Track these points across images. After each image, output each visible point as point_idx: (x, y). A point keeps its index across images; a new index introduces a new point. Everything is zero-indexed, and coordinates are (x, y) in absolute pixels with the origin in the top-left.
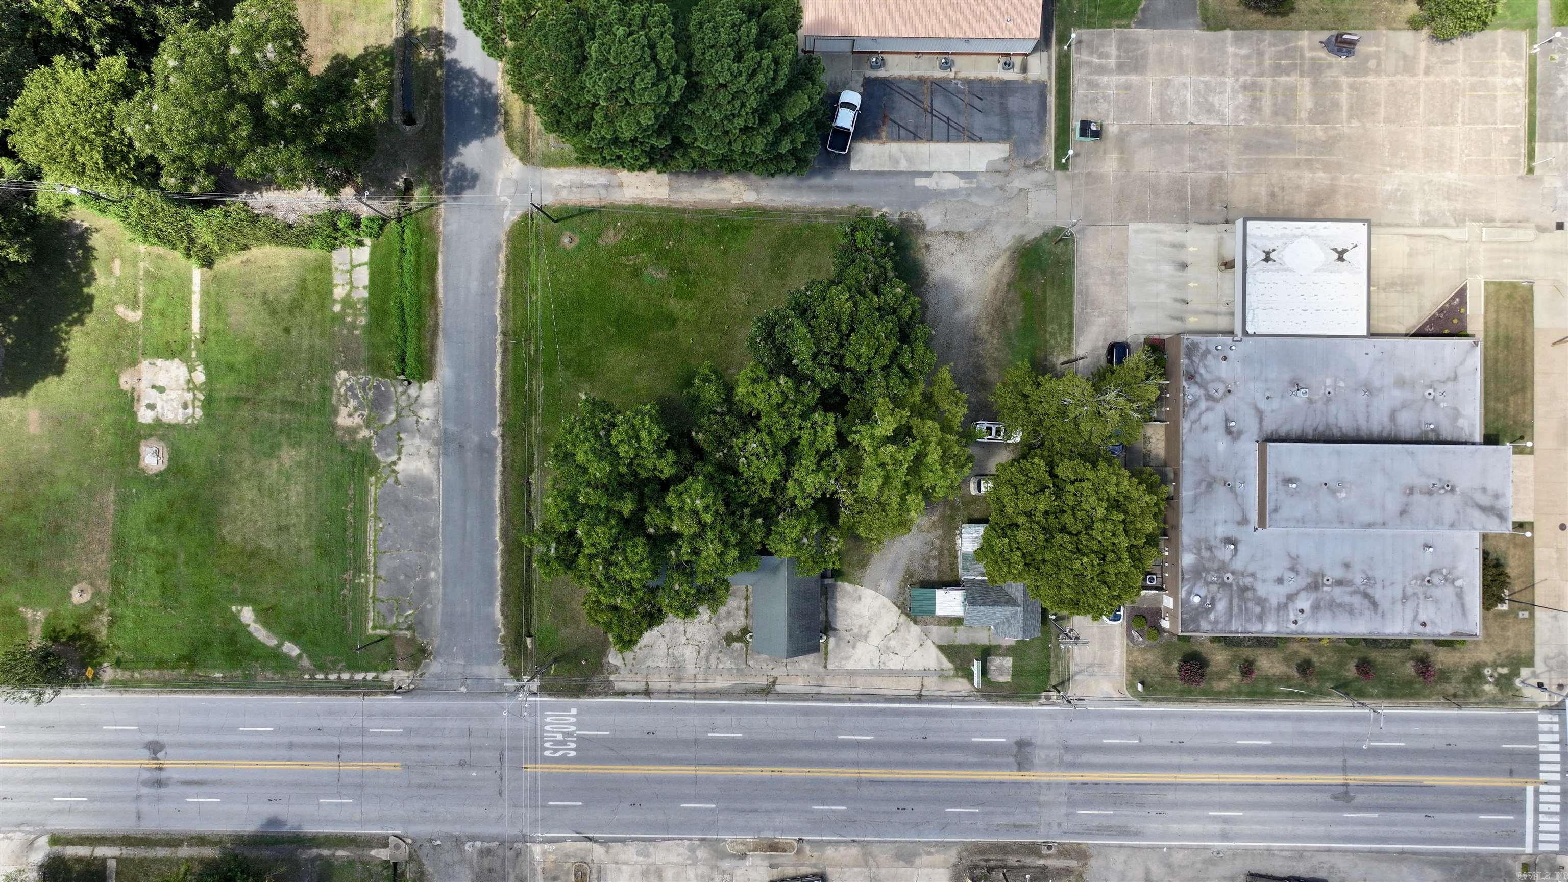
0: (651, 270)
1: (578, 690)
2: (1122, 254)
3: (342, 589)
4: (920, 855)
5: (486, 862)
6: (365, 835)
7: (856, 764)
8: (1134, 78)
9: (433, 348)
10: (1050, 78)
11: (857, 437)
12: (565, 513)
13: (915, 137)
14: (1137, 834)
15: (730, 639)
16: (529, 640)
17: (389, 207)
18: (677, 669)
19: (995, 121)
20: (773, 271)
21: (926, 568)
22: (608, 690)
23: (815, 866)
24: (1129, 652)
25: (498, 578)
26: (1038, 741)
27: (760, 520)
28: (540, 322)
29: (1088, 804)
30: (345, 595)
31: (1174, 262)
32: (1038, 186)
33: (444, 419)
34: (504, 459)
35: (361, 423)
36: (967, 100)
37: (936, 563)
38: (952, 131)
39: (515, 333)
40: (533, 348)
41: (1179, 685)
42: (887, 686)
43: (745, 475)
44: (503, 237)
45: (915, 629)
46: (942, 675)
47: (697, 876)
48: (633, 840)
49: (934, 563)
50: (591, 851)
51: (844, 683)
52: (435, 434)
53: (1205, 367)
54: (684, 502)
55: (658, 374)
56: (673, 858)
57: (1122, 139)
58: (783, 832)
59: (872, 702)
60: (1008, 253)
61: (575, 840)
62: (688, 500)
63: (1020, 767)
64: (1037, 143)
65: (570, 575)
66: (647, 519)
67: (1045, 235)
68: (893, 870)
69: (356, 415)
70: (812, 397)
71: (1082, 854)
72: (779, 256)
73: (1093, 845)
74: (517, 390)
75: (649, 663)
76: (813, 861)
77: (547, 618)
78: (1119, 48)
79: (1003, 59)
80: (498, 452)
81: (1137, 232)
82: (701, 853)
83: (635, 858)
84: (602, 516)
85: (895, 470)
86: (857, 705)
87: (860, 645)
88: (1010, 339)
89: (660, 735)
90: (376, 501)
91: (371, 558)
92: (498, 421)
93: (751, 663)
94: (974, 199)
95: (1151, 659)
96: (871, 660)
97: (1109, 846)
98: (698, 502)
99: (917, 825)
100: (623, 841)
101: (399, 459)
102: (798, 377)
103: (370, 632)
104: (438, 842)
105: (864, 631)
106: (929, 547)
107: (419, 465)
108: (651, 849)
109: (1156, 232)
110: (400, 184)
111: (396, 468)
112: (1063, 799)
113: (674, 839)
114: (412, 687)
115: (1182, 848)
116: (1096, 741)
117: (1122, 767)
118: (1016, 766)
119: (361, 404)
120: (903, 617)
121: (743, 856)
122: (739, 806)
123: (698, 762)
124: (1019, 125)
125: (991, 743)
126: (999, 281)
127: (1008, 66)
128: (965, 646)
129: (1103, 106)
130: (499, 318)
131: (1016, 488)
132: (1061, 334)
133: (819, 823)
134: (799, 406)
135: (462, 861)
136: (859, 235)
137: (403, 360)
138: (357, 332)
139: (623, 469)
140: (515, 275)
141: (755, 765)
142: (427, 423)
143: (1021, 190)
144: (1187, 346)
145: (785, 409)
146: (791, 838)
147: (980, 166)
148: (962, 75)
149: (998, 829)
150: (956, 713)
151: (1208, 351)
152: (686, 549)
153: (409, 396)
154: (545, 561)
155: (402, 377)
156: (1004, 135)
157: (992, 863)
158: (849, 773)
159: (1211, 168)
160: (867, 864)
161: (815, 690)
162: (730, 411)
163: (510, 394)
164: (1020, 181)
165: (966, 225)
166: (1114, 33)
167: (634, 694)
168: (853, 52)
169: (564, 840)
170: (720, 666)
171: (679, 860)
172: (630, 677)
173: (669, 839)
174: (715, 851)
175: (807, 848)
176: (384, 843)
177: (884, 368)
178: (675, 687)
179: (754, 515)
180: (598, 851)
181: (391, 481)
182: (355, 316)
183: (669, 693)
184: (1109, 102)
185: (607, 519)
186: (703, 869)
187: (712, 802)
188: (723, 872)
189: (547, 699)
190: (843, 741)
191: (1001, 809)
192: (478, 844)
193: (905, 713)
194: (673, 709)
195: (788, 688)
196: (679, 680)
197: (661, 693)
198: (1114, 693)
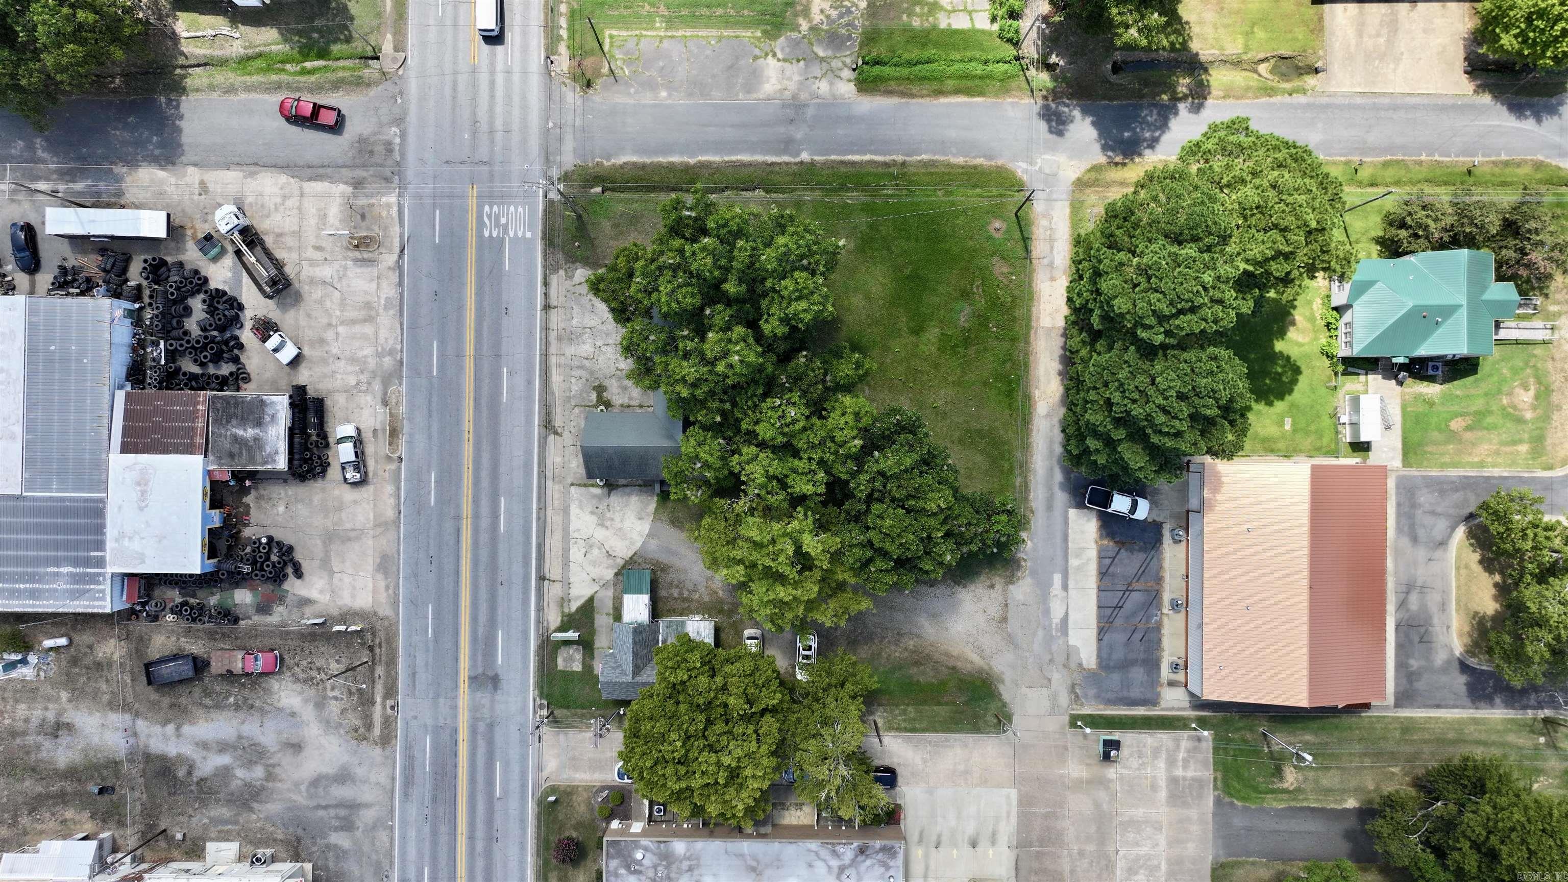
0: (968, 310)
1: (549, 239)
2: (986, 781)
3: (649, 4)
4: (386, 578)
5: (380, 149)
6: (406, 29)
7: (476, 516)
8: (1163, 794)
9: (889, 93)
10: (1163, 709)
11: (801, 516)
12: (725, 225)
13: (1103, 574)
14: (406, 795)
15: (600, 389)
16: (598, 190)
17: (1030, 50)
18: (571, 337)
19: (1119, 654)
20: (967, 432)
21: (671, 584)
22: (549, 268)
23: (375, 474)
24: (587, 788)
25: (661, 159)
26: (499, 697)
27: (718, 419)
28: (915, 199)
29: (435, 747)
30: (643, 7)
31: (978, 834)
32: (1054, 698)
33: (819, 105)
34: (780, 164)
35: (815, 22)
36: (1140, 626)
37: (676, 595)
38: (1109, 611)
39: (904, 174)
40: (890, 192)
41: (554, 839)
42: (553, 546)
43: (763, 405)
44: (1000, 162)
45: (609, 574)
46: (563, 601)
47: (366, 357)
48: (401, 294)
49: (675, 593)
50: (390, 251)
51: (556, 503)
52: (804, 96)
53: (873, 865)
54: (737, 343)
55: (864, 317)
56: (383, 333)
57: (1103, 782)
58: (409, 442)
59: (538, 531)
60: (986, 667)
61: (401, 236)
62: (738, 348)
63: (473, 679)
64: (1098, 697)
65: (663, 231)
66: (720, 307)
67: (1004, 705)
68: (370, 552)
69: (822, 17)
70: (841, 471)
71: (386, 740)
72: (983, 438)
73: (395, 751)
74: (847, 177)
75: (576, 309)
76: (380, 473)
77: (620, 208)
78: (1194, 779)
79: (1181, 662)
80: (786, 159)
81: (1008, 797)
82: (388, 361)
83: (383, 296)
84: (723, 262)
85: (768, 554)
86: (534, 516)
87: (593, 519)
88: (900, 669)
89: (505, 321)
90: (736, 37)
91: (680, 33)
92: (816, 158)
93: (577, 410)
94: (1040, 633)
95: (581, 809)
96: (578, 530)
97: (394, 768)
98: (737, 358)
99: (416, 575)
100: (400, 284)
101: (779, 60)
102: (861, 457)
103: (607, 33)
104: (399, 101)
105: (608, 523)
106: (691, 587)
107: (773, 80)
108: (392, 312)
109: (1008, 816)
110: (1054, 59)
111: (770, 57)
112: (441, 722)
113: (402, 334)
114: (553, 74)
115: (392, 839)
116: (498, 754)
117: (472, 780)
118: (473, 674)
119: (834, 21)
120: (621, 562)
121: (385, 403)
122: (435, 399)
123: (478, 358)
124: (1116, 677)
125: (497, 650)
126: (958, 658)
127: (1175, 667)
128: (593, 623)
129: (1134, 763)
130: (919, 158)
131: (750, 675)
132: (905, 720)
133: (418, 478)
134: (832, 457)
135: (381, 125)
136: (1004, 518)
137: (877, 63)
138: (905, 17)
139: (769, 283)
140: (962, 174)
141: (475, 415)
142: (815, 87)
143: (1050, 680)
144: (893, 847)
145: (829, 444)
146: (403, 450)
147: (1075, 639)
148: (1166, 621)
149: (411, 656)
150: (526, 616)
151: (888, 867)
152: (690, 345)
153: (841, 69)
154: (677, 205)
155: (860, 63)
156: (1105, 663)
157: (377, 651)
158: (467, 508)
159: (1072, 872)
160: (377, 525)
161: (549, 474)
162: (827, 389)
163: (843, 169)
164: (1059, 679)
165: (1013, 625)
166: (1208, 774)
167: (546, 294)
168: (1188, 512)
169: (402, 224)
170: (573, 380)
171: (382, 340)
172: (563, 291)
173: (402, 329)
174: (390, 375)
175: (393, 466)
176: (399, 47)
177: (870, 543)
178: (553, 336)
179: (723, 413)
180: (390, 259)
181: (757, 52)
182: (921, 16)
183: (546, 329)
184: (1139, 769)
185: (720, 267)
186: (372, 363)
187: (439, 371)
188: (369, 384)
189: (541, 208)
190: (500, 502)
191: (431, 660)
192: (398, 140)
193: (526, 564)
194: (531, 333)
195: (552, 447)
196: (559, 339)
197: (546, 321)
198: (546, 773)
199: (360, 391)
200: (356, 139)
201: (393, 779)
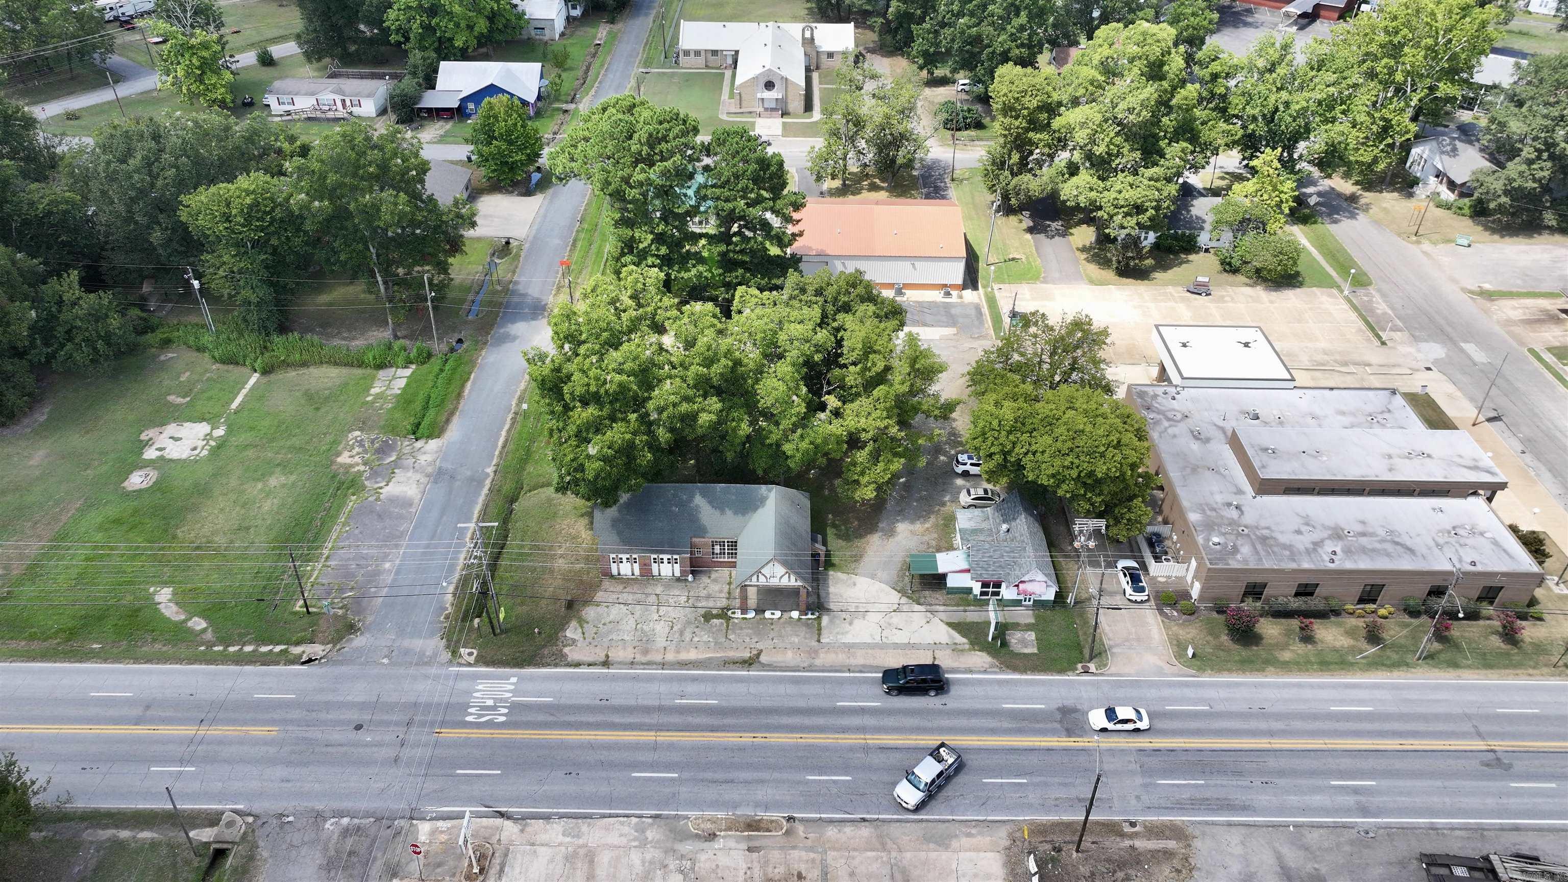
4: (956, 836)
5: (348, 845)
7: (862, 730)
9: (447, 421)
10: (981, 302)
14: (1245, 809)
15: (708, 616)
18: (645, 642)
19: (942, 318)
22: (559, 660)
23: (811, 852)
24: (1167, 628)
29: (1168, 773)
33: (442, 461)
34: (492, 485)
35: (360, 462)
36: (919, 310)
45: (919, 611)
46: (955, 649)
47: (643, 862)
48: (562, 816)
50: (500, 829)
51: (842, 656)
52: (430, 470)
53: (1158, 403)
56: (613, 839)
58: (767, 808)
61: (480, 815)
63: (1069, 733)
64: (978, 328)
68: (923, 855)
69: (357, 457)
71: (1177, 832)
73: (1191, 822)
75: (614, 636)
76: (809, 844)
78: (1030, 292)
80: (488, 481)
82: (653, 834)
83: (561, 838)
86: (858, 675)
87: (858, 623)
89: (615, 702)
90: (350, 512)
91: (326, 551)
92: (494, 463)
93: (732, 637)
95: (1191, 632)
96: (872, 635)
97: (1214, 823)
99: (948, 799)
100: (547, 817)
101: (387, 485)
103: (297, 609)
104: (291, 819)
105: (862, 610)
107: (406, 489)
108: (585, 828)
111: (381, 491)
112: (1135, 767)
113: (617, 816)
115: (1313, 826)
116: (1156, 708)
117: (1198, 733)
118: (1065, 733)
119: (365, 450)
120: (905, 599)
121: (712, 836)
122: (709, 775)
123: (659, 728)
124: (961, 321)
125: (1028, 709)
127: (948, 294)
133: (814, 799)
135: (317, 840)
137: (417, 427)
138: (381, 410)
141: (733, 731)
142: (424, 462)
143: (970, 350)
146: (778, 815)
147: (934, 336)
148: (912, 299)
150: (980, 682)
151: (1156, 396)
153: (413, 447)
155: (412, 437)
156: (951, 324)
158: (853, 739)
159: (1124, 340)
160: (884, 847)
161: (807, 662)
164: (968, 345)
166: (1024, 285)
167: (589, 665)
169: (463, 816)
170: (696, 639)
171: (624, 841)
172: (589, 649)
173: (610, 816)
174: (673, 831)
175: (800, 829)
176: (213, 819)
178: (639, 658)
180: (509, 828)
181: (372, 499)
182: (384, 402)
183: (632, 664)
186: (652, 853)
187: (674, 771)
188: (682, 857)
189: (483, 669)
190: (843, 707)
191: (1056, 780)
192: (345, 821)
194: (635, 678)
195: (774, 659)
196: (646, 652)
197: (622, 664)
198: (1163, 664)
199: (693, 869)
200: (323, 873)
201: (1230, 824)
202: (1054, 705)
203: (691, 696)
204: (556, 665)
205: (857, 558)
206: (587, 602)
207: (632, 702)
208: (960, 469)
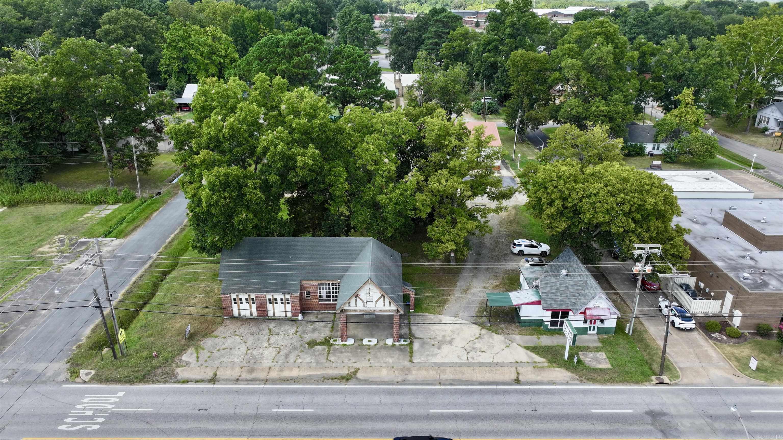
7: (456, 433)
9: (133, 230)
15: (312, 344)
18: (252, 363)
22: (170, 378)
33: (119, 250)
35: (55, 251)
45: (498, 337)
46: (535, 366)
59: (465, 385)
69: (55, 248)
87: (445, 347)
89: (214, 411)
90: (31, 279)
93: (332, 359)
96: (458, 356)
101: (70, 263)
105: (448, 339)
110: (154, 193)
111: (63, 267)
119: (62, 245)
120: (484, 331)
123: (253, 434)
125: (617, 414)
138: (86, 225)
142: (105, 251)
150: (565, 392)
167: (197, 382)
170: (300, 360)
172: (200, 369)
178: (245, 375)
181: (54, 271)
182: (90, 221)
189: (95, 386)
190: (436, 413)
193: (505, 392)
194: (238, 392)
195: (371, 375)
196: (252, 371)
197: (227, 381)
198: (731, 377)
202: (641, 410)
203: (289, 406)
204: (165, 382)
205: (442, 303)
206: (205, 336)
207: (231, 411)
208: (516, 250)
